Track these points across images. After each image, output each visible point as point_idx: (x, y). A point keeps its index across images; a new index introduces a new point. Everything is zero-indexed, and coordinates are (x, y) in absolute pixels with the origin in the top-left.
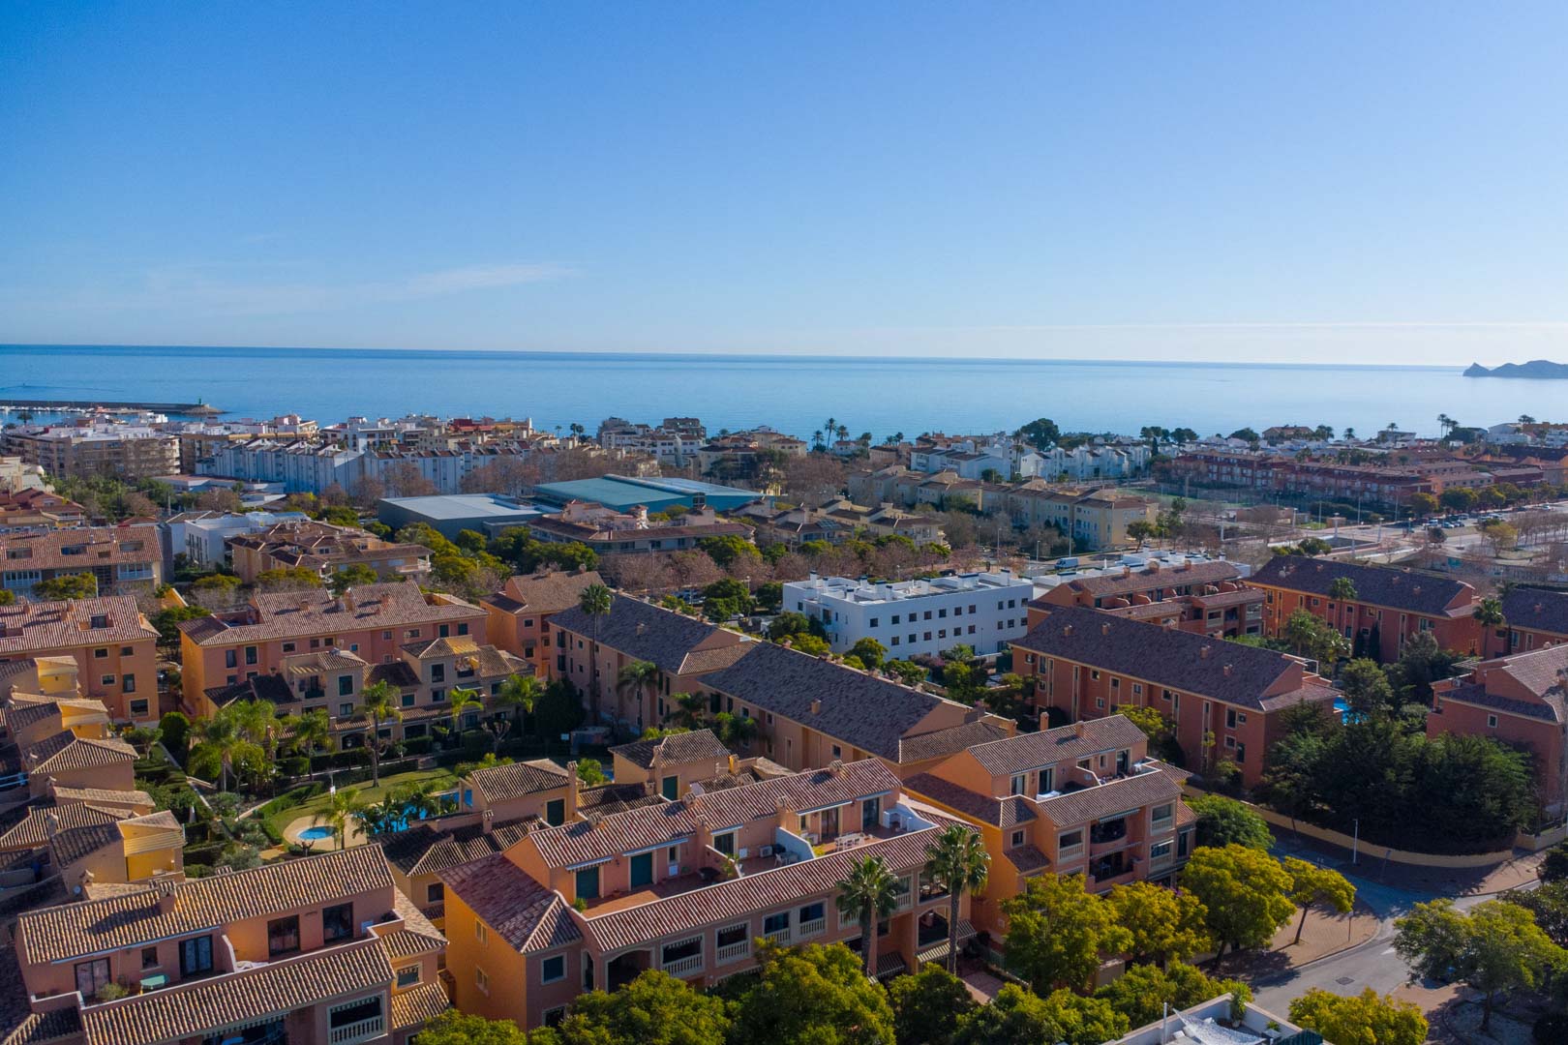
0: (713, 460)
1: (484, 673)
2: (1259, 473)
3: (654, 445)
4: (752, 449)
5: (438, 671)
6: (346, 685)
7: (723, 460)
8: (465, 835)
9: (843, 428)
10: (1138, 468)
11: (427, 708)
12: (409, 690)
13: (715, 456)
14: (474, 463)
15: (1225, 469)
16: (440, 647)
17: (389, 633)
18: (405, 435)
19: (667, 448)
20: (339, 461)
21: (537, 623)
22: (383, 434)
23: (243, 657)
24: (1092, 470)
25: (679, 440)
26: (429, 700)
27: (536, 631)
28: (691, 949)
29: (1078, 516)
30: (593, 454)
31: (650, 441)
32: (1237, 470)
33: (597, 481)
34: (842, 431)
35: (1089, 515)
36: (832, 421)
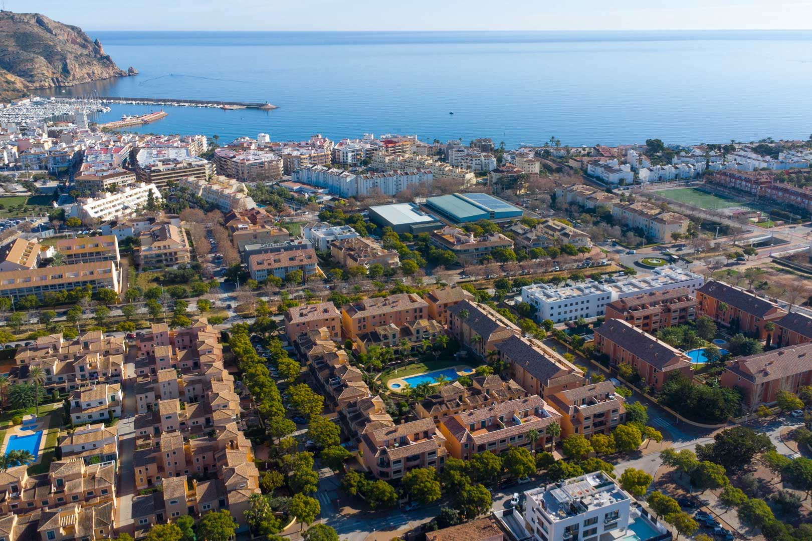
0: (498, 177)
1: (431, 331)
2: (754, 186)
3: (472, 160)
4: (515, 172)
5: (418, 332)
6: (394, 336)
7: (502, 178)
8: (441, 403)
9: (558, 141)
10: (698, 174)
11: (416, 342)
12: (410, 337)
13: (499, 175)
14: (399, 179)
15: (738, 182)
16: (419, 324)
17: (400, 312)
18: (366, 150)
19: (477, 162)
20: (348, 179)
21: (443, 306)
22: (358, 151)
23: (362, 320)
24: (674, 176)
25: (483, 158)
26: (416, 340)
27: (442, 309)
28: (494, 444)
29: (651, 225)
30: (447, 169)
31: (470, 158)
32: (744, 183)
33: (451, 196)
34: (558, 143)
35: (656, 226)
36: (553, 138)
